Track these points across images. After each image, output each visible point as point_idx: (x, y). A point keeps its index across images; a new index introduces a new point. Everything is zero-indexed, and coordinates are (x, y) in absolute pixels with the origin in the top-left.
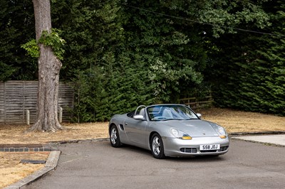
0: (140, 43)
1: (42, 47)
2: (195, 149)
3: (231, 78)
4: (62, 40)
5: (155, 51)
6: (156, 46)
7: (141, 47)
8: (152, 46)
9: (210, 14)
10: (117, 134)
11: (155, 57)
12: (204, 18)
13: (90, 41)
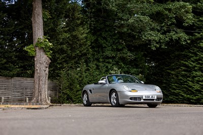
0: (102, 56)
1: (37, 49)
2: (140, 98)
3: (164, 81)
4: (50, 44)
5: (113, 61)
6: (113, 58)
7: (103, 58)
8: (110, 58)
9: (149, 34)
10: (88, 97)
11: (113, 65)
12: (145, 36)
13: (69, 52)
